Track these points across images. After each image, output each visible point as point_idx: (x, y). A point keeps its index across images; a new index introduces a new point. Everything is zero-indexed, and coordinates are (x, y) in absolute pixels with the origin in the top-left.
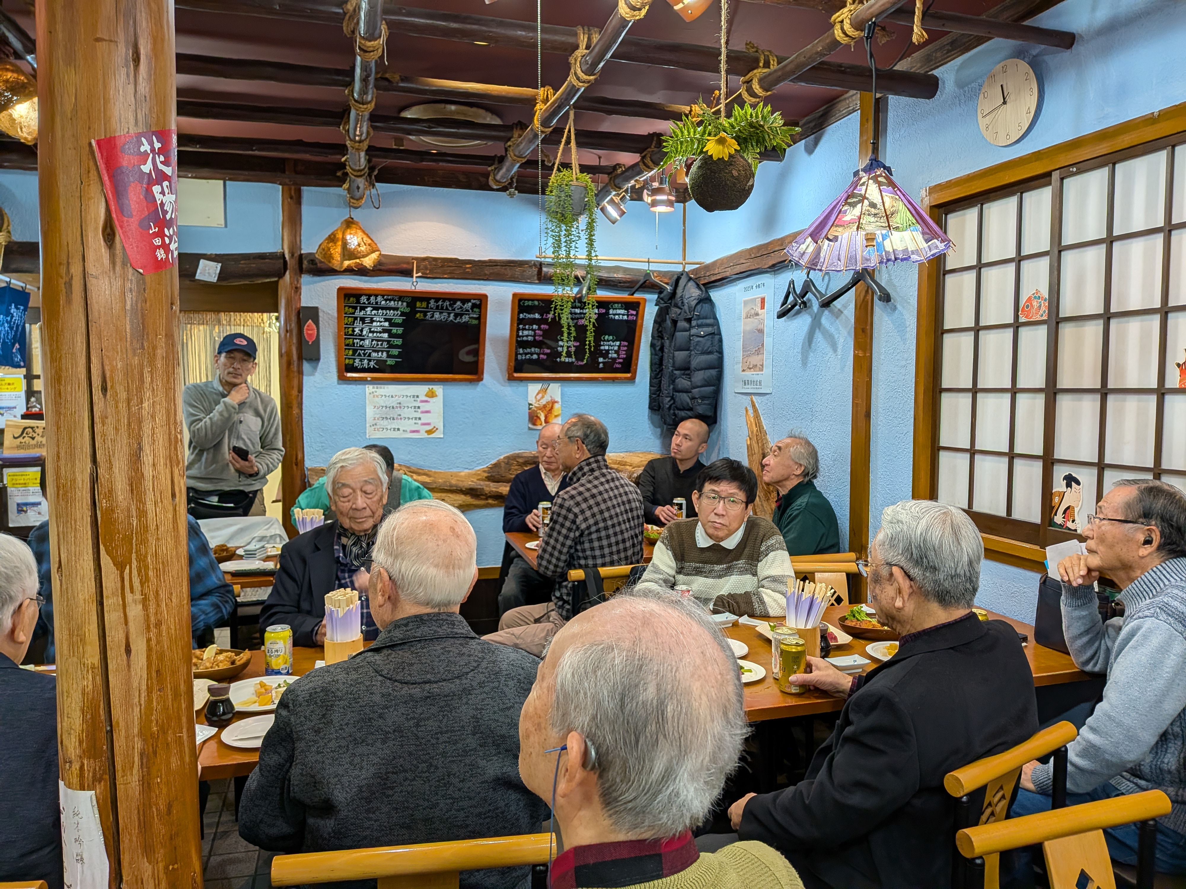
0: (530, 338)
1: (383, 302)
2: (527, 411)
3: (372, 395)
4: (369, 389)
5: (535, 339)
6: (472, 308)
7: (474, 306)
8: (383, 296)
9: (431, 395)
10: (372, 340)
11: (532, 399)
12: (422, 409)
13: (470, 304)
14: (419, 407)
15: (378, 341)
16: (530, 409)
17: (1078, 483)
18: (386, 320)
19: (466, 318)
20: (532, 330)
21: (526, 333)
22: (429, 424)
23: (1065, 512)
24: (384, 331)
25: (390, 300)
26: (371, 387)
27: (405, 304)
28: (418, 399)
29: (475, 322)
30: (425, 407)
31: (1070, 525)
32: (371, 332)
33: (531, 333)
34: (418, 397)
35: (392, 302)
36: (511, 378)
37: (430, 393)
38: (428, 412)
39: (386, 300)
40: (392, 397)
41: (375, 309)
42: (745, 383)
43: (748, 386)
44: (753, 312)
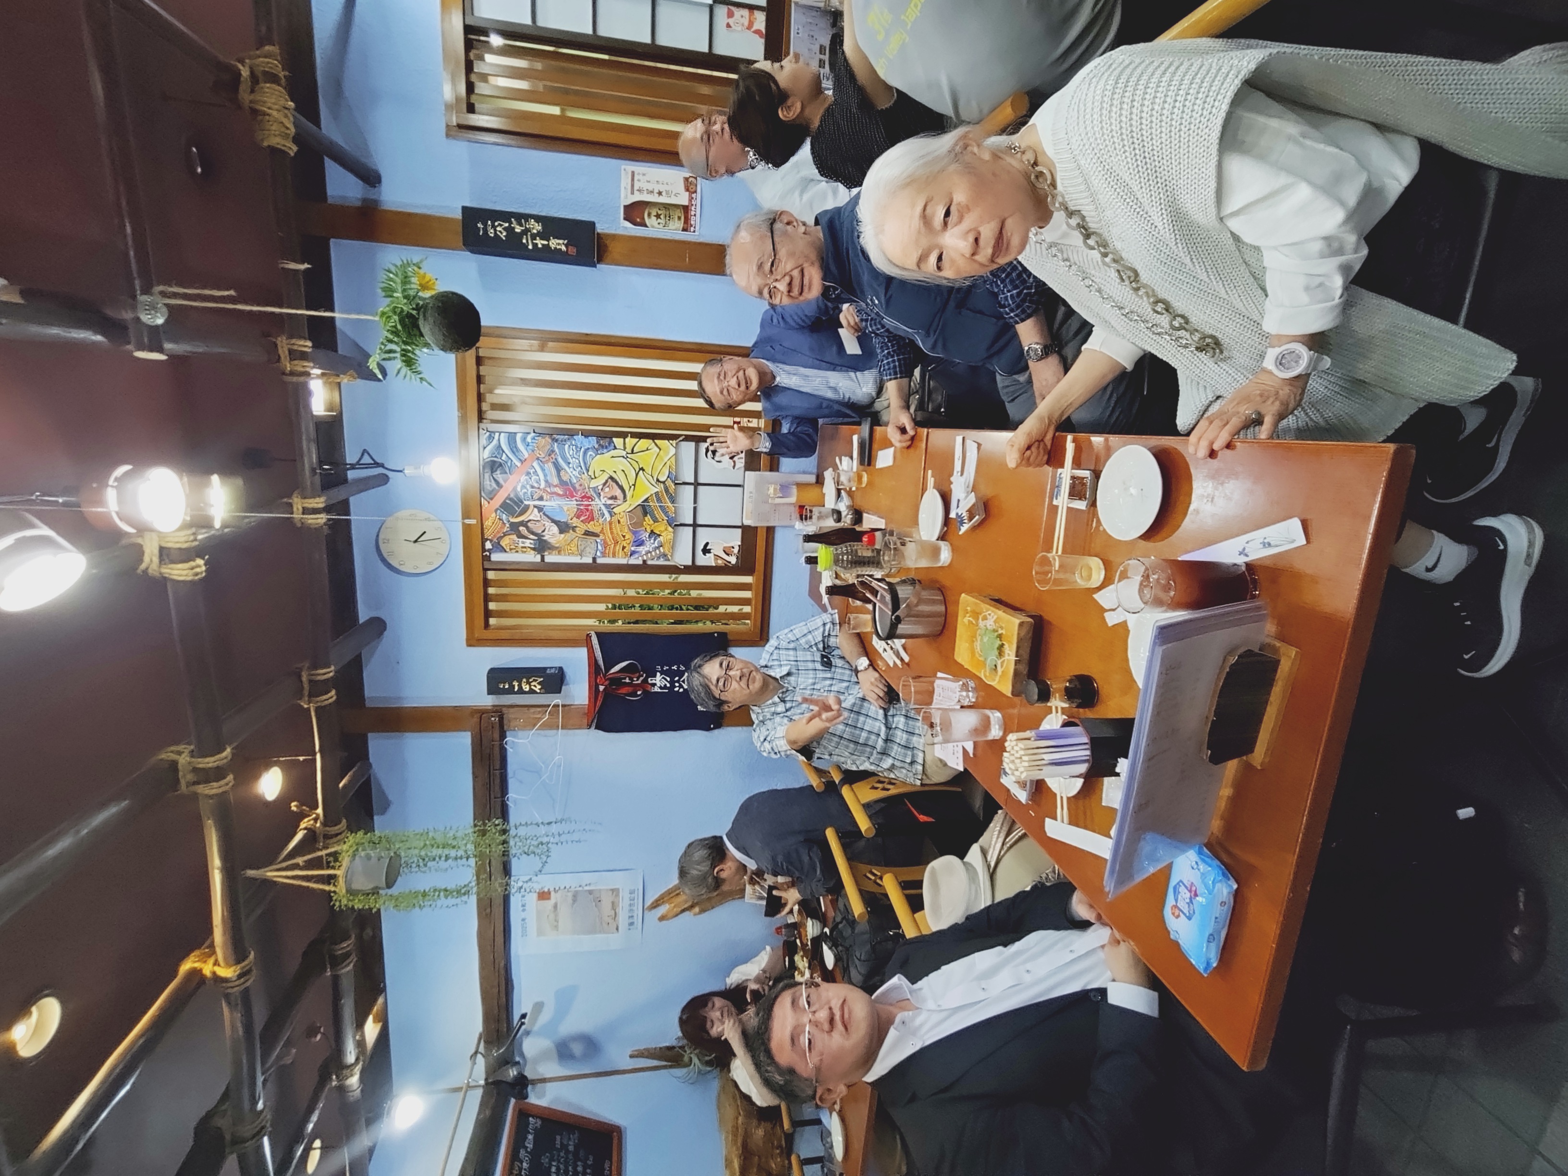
17: (707, 544)
23: (728, 555)
31: (736, 550)
42: (631, 924)
43: (635, 918)
44: (552, 916)
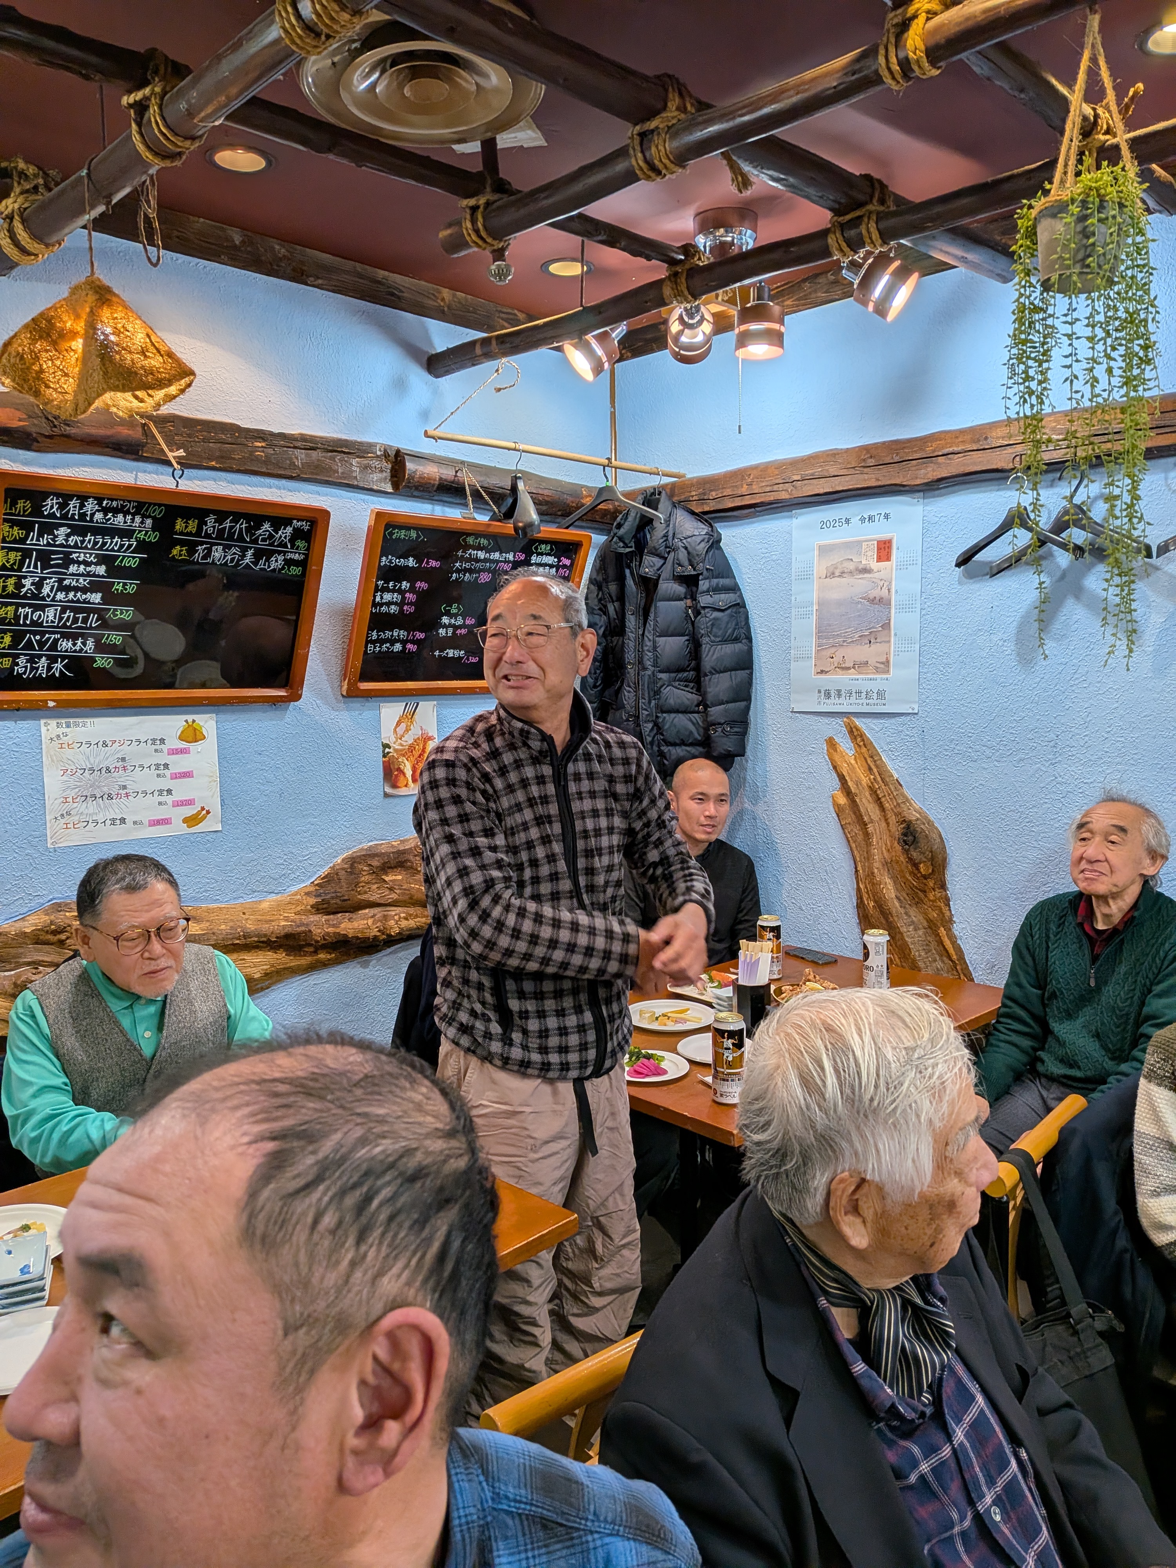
0: (393, 609)
1: (99, 516)
2: (381, 759)
3: (56, 744)
4: (49, 728)
5: (402, 610)
6: (292, 540)
7: (298, 534)
8: (100, 500)
9: (193, 735)
10: (63, 611)
11: (387, 735)
12: (173, 769)
13: (289, 530)
14: (166, 766)
15: (76, 610)
16: (384, 756)
18: (103, 560)
19: (277, 562)
20: (400, 591)
21: (387, 597)
22: (190, 802)
24: (94, 587)
25: (116, 511)
26: (53, 723)
27: (149, 522)
28: (165, 748)
29: (295, 571)
30: (180, 764)
32: (62, 588)
33: (396, 597)
34: (162, 741)
35: (120, 517)
36: (353, 694)
37: (190, 732)
38: (187, 775)
39: (105, 511)
40: (105, 744)
41: (76, 530)
42: (828, 695)
43: (837, 701)
44: (851, 566)
